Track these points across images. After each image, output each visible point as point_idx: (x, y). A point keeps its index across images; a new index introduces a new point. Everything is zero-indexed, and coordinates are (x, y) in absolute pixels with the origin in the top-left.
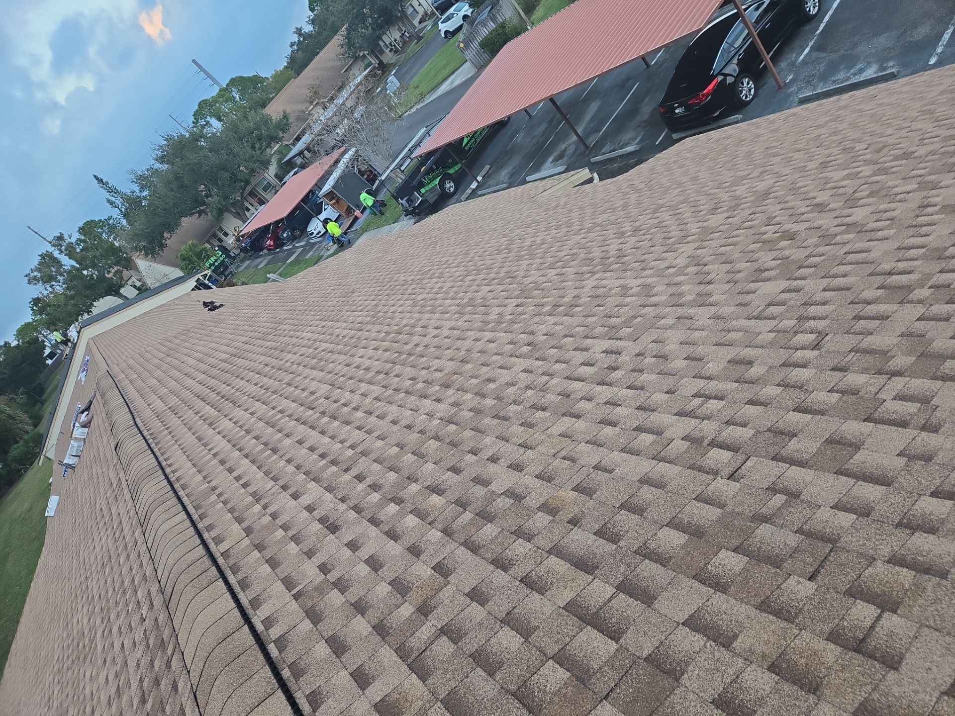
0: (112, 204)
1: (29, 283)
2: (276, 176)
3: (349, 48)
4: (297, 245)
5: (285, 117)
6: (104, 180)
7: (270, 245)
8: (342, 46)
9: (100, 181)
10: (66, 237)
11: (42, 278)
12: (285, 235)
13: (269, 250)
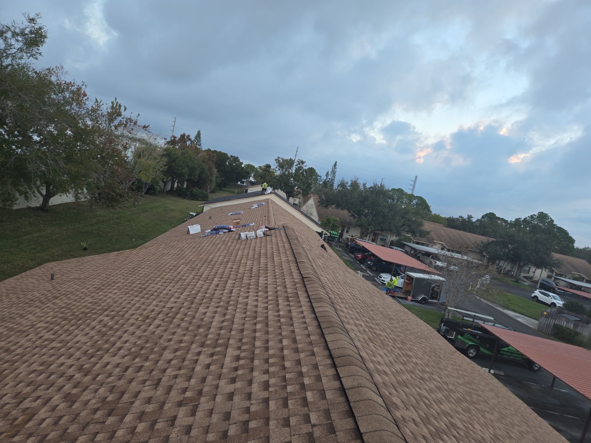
1: (276, 160)
2: (392, 242)
3: (484, 247)
4: (368, 271)
5: (428, 233)
6: (336, 167)
7: (358, 257)
8: (482, 243)
9: (335, 165)
10: (305, 164)
11: (281, 164)
12: (369, 263)
13: (355, 258)
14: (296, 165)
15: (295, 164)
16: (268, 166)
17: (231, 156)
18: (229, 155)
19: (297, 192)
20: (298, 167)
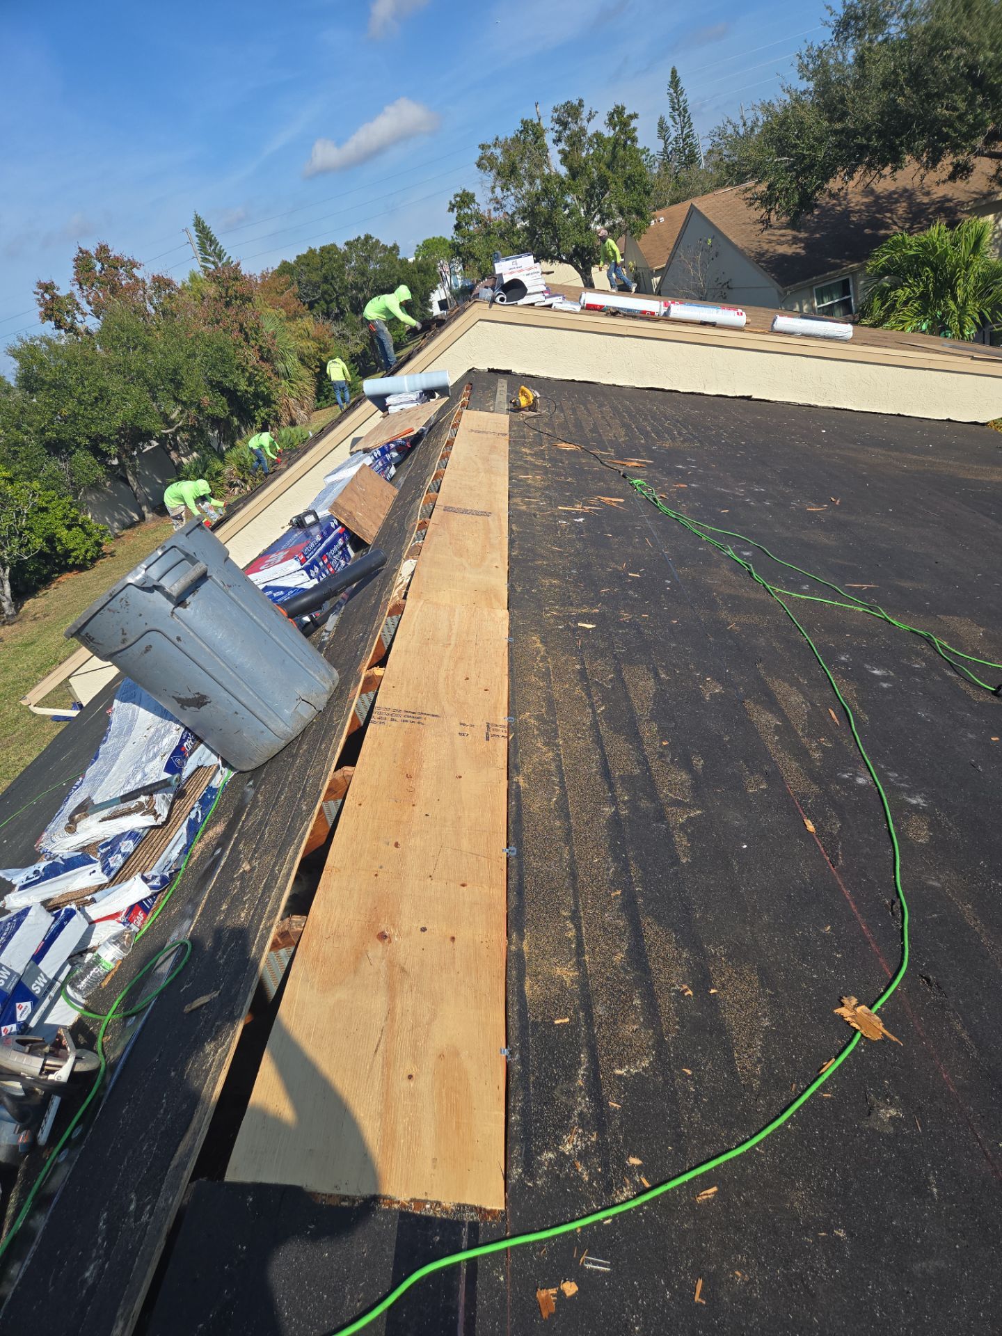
0: (662, 129)
1: (478, 163)
6: (681, 85)
9: (675, 82)
11: (501, 165)
16: (466, 199)
20: (569, 140)
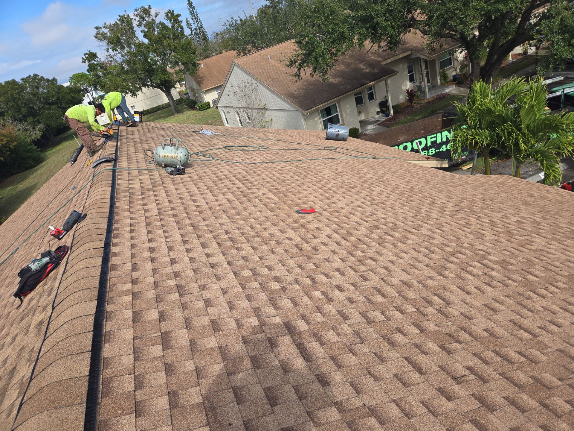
1: (95, 36)
9: (190, 4)
10: (152, 14)
11: (110, 38)
14: (140, 25)
15: (135, 23)
16: (92, 56)
17: (22, 79)
18: (18, 80)
19: (176, 72)
20: (146, 26)
